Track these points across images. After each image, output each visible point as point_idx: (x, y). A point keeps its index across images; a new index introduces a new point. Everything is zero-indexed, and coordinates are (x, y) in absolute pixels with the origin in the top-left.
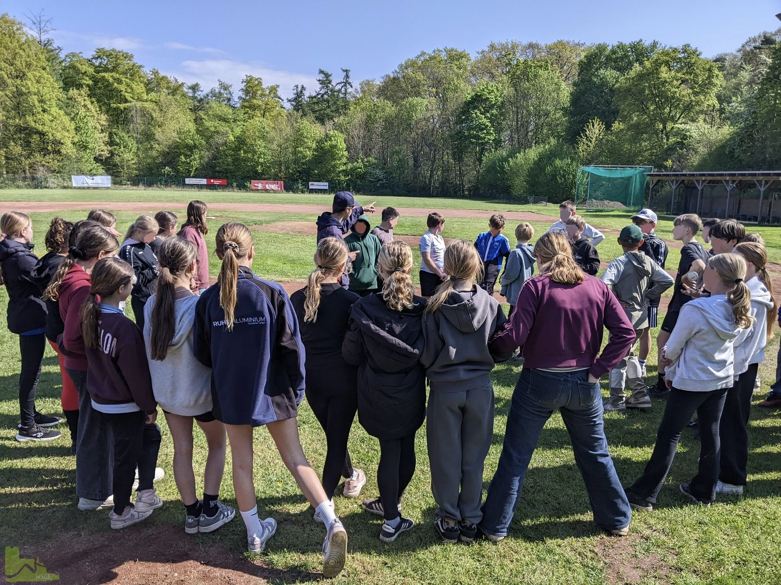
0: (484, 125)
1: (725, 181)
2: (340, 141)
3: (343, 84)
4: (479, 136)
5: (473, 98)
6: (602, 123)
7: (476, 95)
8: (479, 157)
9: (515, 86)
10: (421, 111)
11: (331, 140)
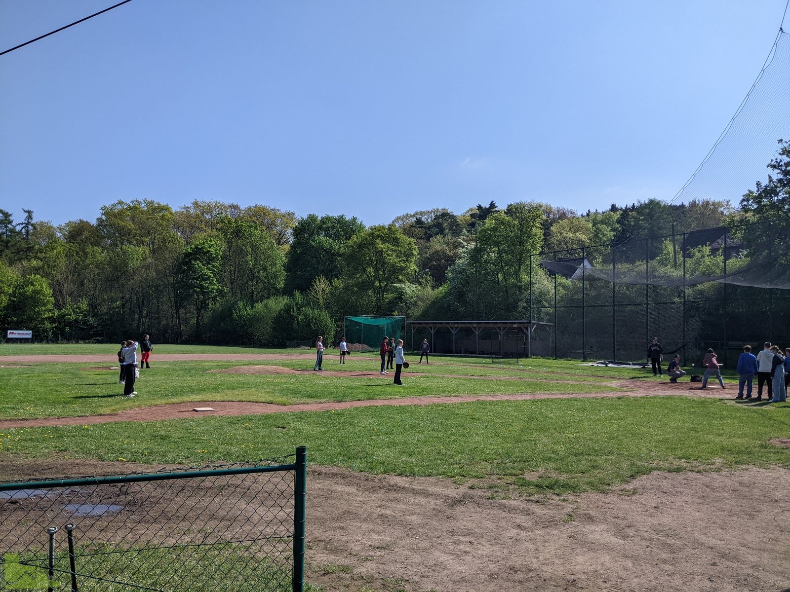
0: (206, 275)
1: (474, 328)
2: (43, 285)
3: (23, 225)
4: (201, 285)
5: (193, 250)
6: (327, 280)
7: (197, 248)
8: (204, 305)
9: (229, 242)
10: (137, 259)
11: (33, 285)
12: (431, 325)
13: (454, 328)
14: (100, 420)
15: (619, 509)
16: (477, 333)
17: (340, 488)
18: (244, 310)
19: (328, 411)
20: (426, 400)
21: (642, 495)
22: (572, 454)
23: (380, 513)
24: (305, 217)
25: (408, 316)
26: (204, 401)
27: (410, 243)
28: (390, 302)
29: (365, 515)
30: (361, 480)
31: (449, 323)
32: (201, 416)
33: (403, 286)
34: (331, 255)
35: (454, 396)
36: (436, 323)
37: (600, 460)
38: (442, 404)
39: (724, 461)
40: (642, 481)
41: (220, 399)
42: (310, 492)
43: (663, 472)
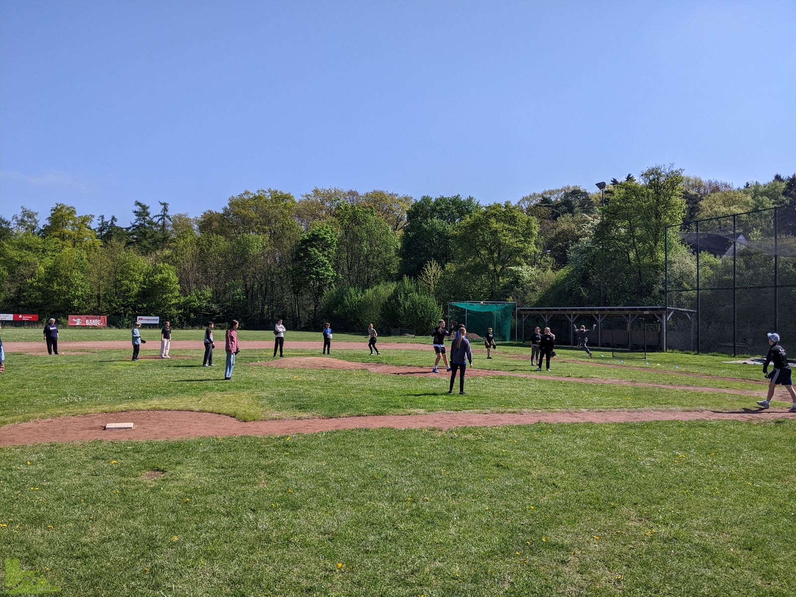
0: (322, 262)
1: (595, 315)
2: (171, 274)
3: (160, 217)
4: (318, 272)
5: (310, 237)
6: (439, 264)
7: (313, 234)
8: (319, 292)
9: (346, 229)
10: (257, 247)
11: (161, 273)
13: (572, 315)
18: (355, 296)
24: (419, 200)
25: (524, 302)
27: (528, 223)
28: (505, 287)
31: (566, 310)
33: (520, 269)
34: (445, 238)
36: (550, 310)
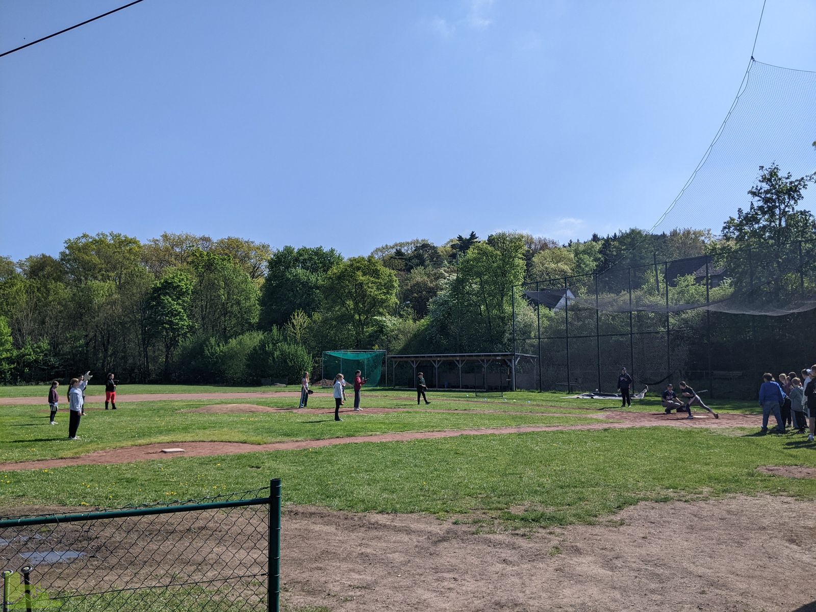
0: (176, 311)
1: (456, 360)
2: (3, 324)
4: (171, 321)
5: (162, 284)
6: (306, 313)
7: (166, 282)
8: (173, 343)
9: (201, 276)
10: (103, 295)
12: (413, 359)
13: (437, 362)
14: (62, 464)
15: (607, 540)
16: (460, 366)
17: (317, 528)
18: (217, 347)
19: (305, 450)
20: (408, 436)
21: (630, 525)
22: (558, 487)
23: (360, 552)
24: (281, 249)
25: (388, 350)
26: (174, 442)
27: (390, 275)
28: (370, 336)
29: (344, 554)
30: (340, 518)
31: (431, 357)
32: (170, 457)
33: (384, 319)
34: (308, 288)
35: (437, 431)
36: (418, 357)
37: (587, 492)
38: (425, 439)
39: (712, 490)
40: (630, 512)
41: (191, 439)
42: (286, 533)
43: (651, 502)
